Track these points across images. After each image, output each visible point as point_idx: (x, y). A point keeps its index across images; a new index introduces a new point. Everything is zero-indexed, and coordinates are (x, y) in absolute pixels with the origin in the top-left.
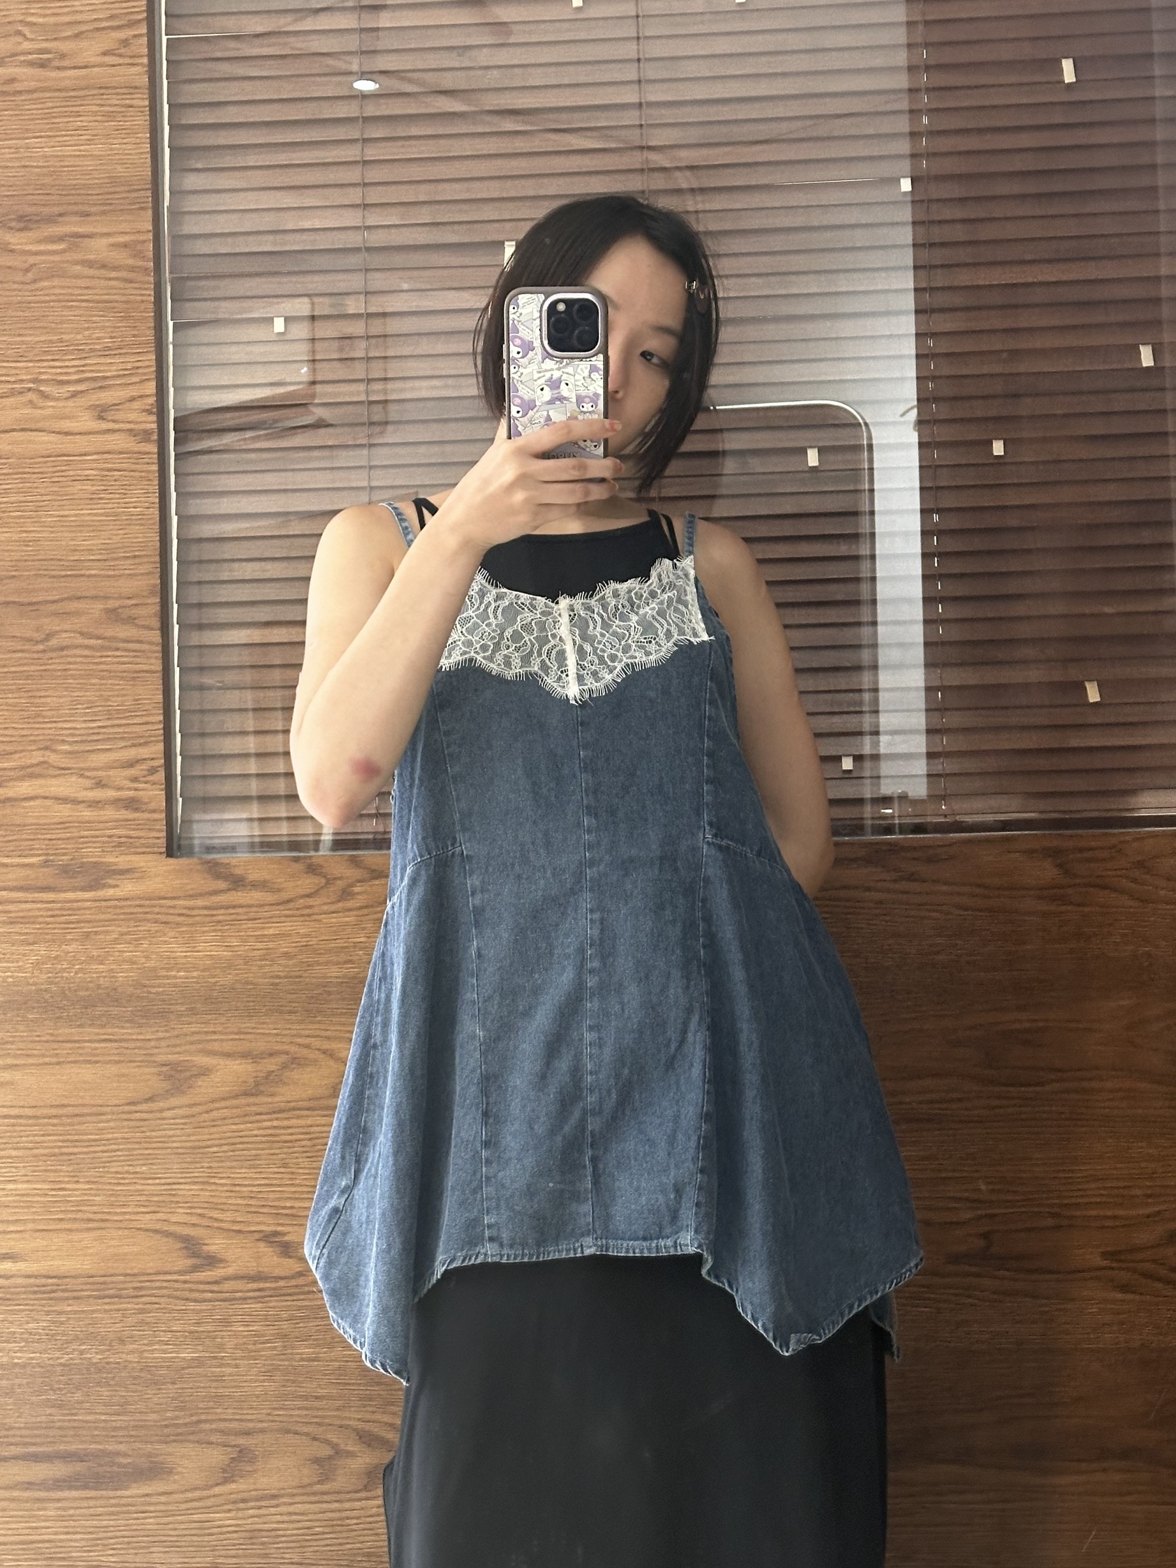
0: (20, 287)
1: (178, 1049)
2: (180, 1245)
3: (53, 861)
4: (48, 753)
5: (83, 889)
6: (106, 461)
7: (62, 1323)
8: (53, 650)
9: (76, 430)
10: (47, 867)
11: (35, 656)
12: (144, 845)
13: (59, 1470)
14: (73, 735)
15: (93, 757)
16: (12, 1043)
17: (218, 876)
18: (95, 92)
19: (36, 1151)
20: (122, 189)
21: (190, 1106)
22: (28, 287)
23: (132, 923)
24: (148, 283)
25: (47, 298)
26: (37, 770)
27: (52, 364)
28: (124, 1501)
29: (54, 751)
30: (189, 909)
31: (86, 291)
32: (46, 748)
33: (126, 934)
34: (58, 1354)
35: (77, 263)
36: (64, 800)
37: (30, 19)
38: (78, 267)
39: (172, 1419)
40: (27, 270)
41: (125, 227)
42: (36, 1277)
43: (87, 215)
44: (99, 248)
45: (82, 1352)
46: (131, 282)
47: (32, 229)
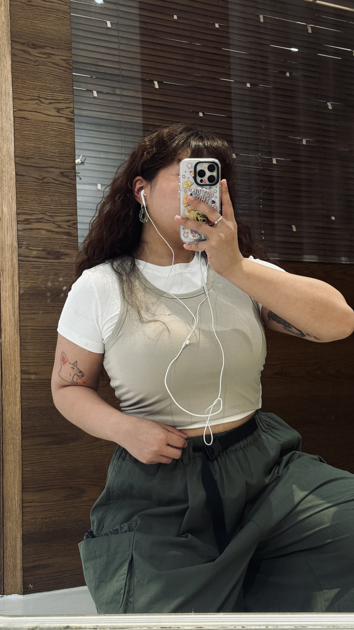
3: (45, 249)
4: (44, 215)
5: (54, 259)
6: (59, 126)
8: (45, 183)
9: (51, 115)
10: (44, 251)
11: (40, 184)
12: (72, 247)
13: (50, 439)
14: (51, 210)
15: (58, 218)
18: (55, 11)
19: (42, 341)
22: (36, 67)
23: (69, 271)
26: (41, 220)
28: (69, 448)
29: (46, 215)
31: (52, 72)
33: (68, 274)
35: (50, 62)
36: (49, 231)
38: (50, 64)
40: (35, 62)
41: (63, 54)
42: (42, 380)
43: (53, 48)
44: (57, 59)
46: (66, 71)
47: (37, 49)
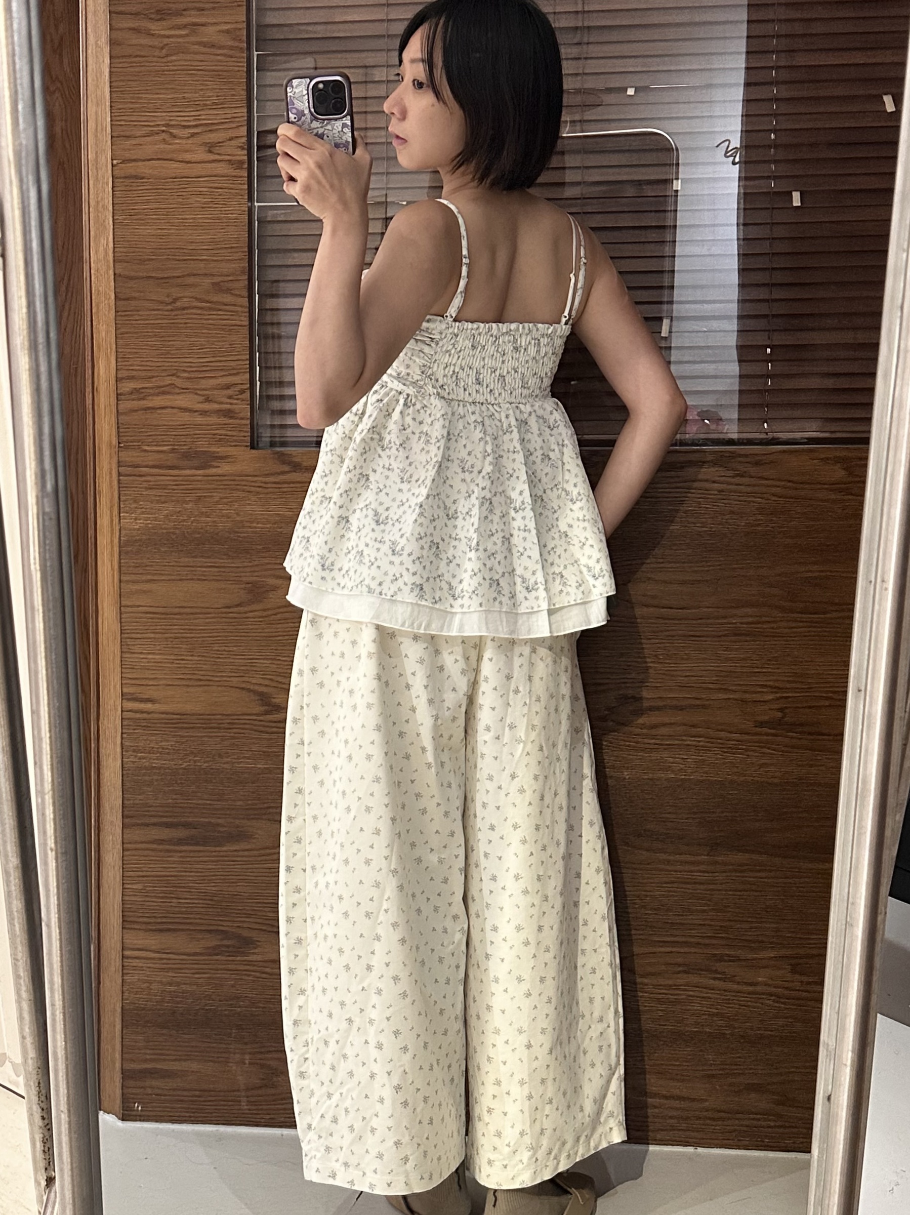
0: (157, 60)
1: (256, 574)
2: (257, 698)
3: (177, 449)
4: (174, 378)
5: (197, 468)
6: (214, 182)
7: (183, 743)
8: (177, 309)
9: (193, 160)
10: (173, 453)
11: (167, 313)
12: (236, 441)
13: (181, 833)
14: (191, 367)
15: (203, 381)
16: (151, 566)
17: (284, 463)
19: (166, 635)
21: (264, 610)
22: (165, 60)
23: (228, 491)
24: (243, 57)
25: (175, 68)
26: (167, 389)
27: (178, 113)
28: (222, 854)
29: (178, 377)
30: (265, 483)
31: (201, 63)
32: (172, 375)
33: (226, 498)
34: (180, 762)
35: (195, 43)
36: (185, 410)
38: (196, 47)
39: (252, 805)
40: (162, 48)
41: (227, 19)
42: (167, 713)
43: (203, 10)
44: (210, 33)
45: (195, 761)
46: (232, 57)
47: (164, 20)
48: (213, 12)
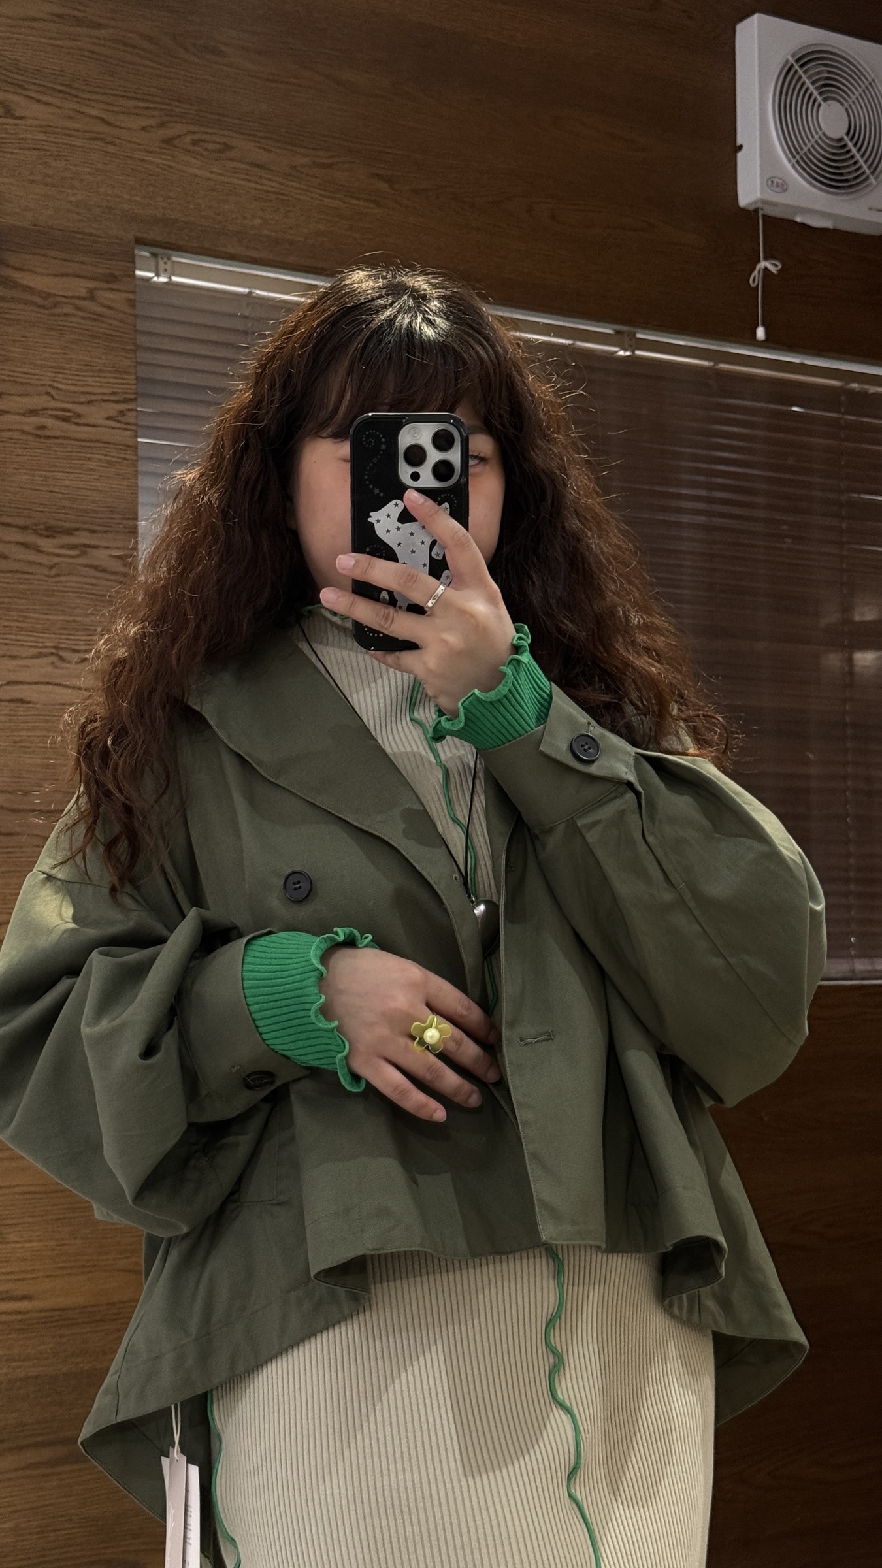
0: (46, 578)
7: (63, 1344)
18: (102, 445)
19: (46, 1218)
20: (120, 517)
22: (52, 579)
25: (66, 589)
27: (68, 637)
31: (90, 587)
34: (60, 1367)
35: (86, 566)
37: (56, 385)
38: (86, 569)
40: (51, 567)
41: (120, 544)
42: (46, 1311)
43: (94, 532)
44: (101, 557)
47: (54, 537)
48: (105, 535)
